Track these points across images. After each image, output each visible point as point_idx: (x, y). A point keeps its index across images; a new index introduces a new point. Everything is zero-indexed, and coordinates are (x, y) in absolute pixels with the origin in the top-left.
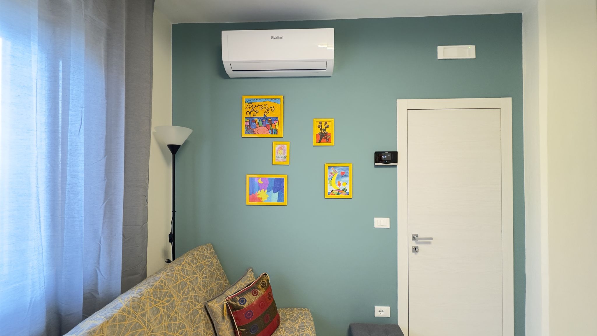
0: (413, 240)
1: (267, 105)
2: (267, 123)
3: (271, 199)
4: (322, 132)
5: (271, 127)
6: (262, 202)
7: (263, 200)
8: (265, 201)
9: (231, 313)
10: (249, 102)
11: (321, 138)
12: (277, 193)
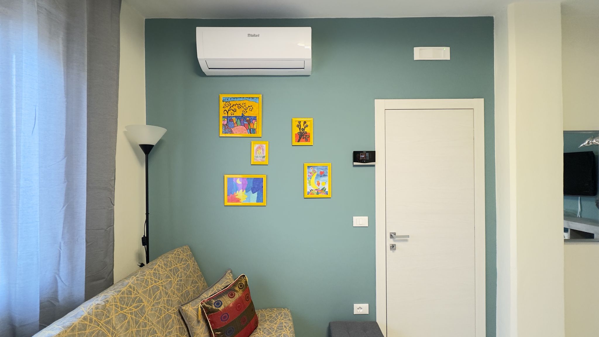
0: (391, 238)
1: (245, 104)
2: (245, 123)
3: (250, 199)
4: (301, 132)
5: (249, 127)
6: (240, 202)
7: (241, 201)
8: (244, 201)
9: (207, 316)
10: (226, 100)
11: (300, 138)
12: (256, 193)
